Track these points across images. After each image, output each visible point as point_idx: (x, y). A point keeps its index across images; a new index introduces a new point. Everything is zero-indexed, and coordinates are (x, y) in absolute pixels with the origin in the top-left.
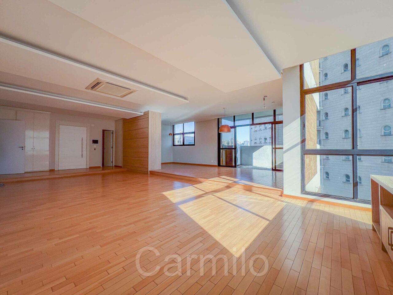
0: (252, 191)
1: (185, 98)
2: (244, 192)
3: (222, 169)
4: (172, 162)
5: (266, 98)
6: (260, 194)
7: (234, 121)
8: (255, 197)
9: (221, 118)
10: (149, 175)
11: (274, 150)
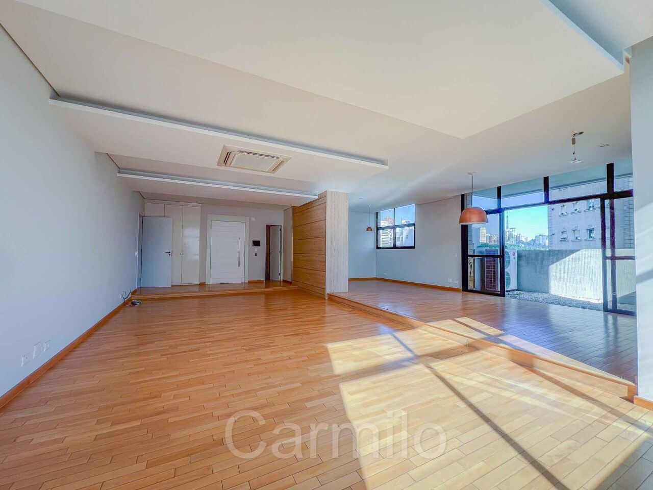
0: (535, 368)
2: (511, 369)
3: (470, 296)
4: (375, 277)
6: (557, 383)
7: (499, 196)
8: (539, 391)
9: (470, 194)
10: (327, 301)
11: (609, 262)
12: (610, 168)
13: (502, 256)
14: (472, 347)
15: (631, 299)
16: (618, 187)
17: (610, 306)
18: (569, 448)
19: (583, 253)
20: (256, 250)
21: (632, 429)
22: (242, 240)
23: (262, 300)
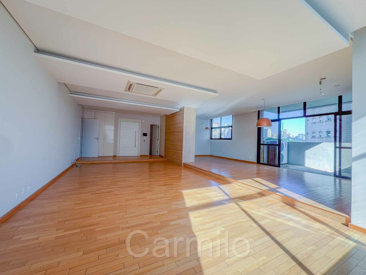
0: (296, 207)
1: (215, 92)
3: (262, 167)
4: (209, 155)
5: (322, 81)
7: (279, 112)
9: (263, 110)
10: (183, 167)
11: (338, 150)
12: (340, 98)
13: (279, 145)
14: (262, 194)
15: (349, 170)
16: (344, 108)
17: (337, 174)
18: (313, 250)
19: (324, 145)
20: (145, 138)
21: (347, 241)
22: (137, 132)
23: (147, 166)
